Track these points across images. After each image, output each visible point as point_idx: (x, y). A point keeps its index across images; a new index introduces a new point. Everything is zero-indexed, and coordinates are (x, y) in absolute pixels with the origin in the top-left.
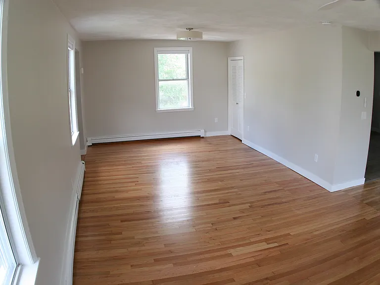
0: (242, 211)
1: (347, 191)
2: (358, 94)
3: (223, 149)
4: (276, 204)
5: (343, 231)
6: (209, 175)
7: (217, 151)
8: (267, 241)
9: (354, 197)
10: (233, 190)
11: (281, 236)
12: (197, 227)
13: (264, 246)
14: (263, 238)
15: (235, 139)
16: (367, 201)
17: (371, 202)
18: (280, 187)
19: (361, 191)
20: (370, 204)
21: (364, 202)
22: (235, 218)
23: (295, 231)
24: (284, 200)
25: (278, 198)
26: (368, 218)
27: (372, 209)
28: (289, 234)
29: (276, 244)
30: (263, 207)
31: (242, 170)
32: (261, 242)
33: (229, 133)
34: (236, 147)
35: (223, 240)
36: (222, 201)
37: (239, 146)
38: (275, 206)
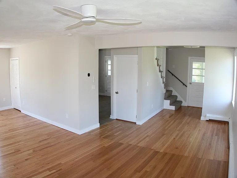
0: (29, 155)
1: (90, 133)
2: (89, 75)
3: (10, 118)
4: (48, 147)
5: (93, 155)
6: (5, 135)
7: (7, 119)
8: (49, 169)
9: (94, 135)
10: (20, 143)
11: (56, 165)
12: (5, 169)
13: (48, 173)
14: (46, 168)
15: (17, 111)
16: (104, 136)
17: (106, 136)
18: (48, 137)
19: (99, 131)
20: (106, 137)
21: (102, 137)
22: (26, 160)
23: (63, 161)
24: (52, 144)
25: (48, 143)
26: (106, 146)
27: (108, 140)
28: (60, 164)
29: (55, 171)
30: (41, 150)
31: (24, 130)
32: (46, 171)
33: (12, 107)
34: (18, 116)
35: (23, 174)
36: (16, 151)
37: (20, 115)
38: (48, 148)
